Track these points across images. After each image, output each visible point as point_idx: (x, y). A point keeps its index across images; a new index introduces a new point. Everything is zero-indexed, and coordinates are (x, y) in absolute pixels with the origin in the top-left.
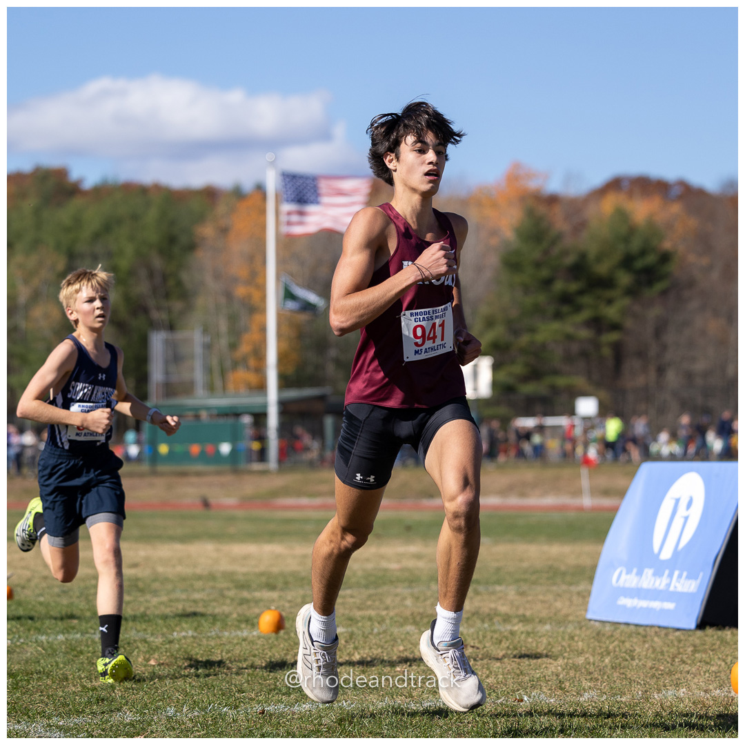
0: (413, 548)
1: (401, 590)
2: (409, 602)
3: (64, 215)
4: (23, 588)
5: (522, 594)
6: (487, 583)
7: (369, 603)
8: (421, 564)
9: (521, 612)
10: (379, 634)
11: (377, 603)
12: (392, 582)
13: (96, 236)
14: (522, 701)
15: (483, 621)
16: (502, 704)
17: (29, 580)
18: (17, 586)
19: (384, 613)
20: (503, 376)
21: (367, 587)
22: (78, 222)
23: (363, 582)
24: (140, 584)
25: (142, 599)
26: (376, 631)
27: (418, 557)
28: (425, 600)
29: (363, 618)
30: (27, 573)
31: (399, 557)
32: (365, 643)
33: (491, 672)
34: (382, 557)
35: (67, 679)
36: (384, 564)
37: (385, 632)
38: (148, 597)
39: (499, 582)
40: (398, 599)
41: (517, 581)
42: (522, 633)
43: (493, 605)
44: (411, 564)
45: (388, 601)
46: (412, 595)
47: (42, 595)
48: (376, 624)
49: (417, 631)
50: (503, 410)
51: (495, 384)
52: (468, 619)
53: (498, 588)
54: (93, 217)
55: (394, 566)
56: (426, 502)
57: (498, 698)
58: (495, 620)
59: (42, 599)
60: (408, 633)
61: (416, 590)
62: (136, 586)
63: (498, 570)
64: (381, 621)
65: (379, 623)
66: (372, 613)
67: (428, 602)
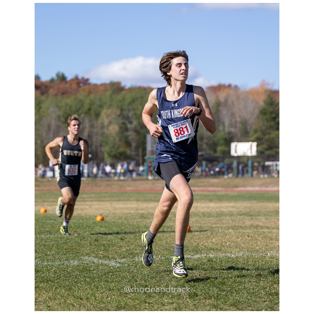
0: (232, 204)
1: (228, 218)
2: (230, 222)
3: (119, 97)
4: (107, 217)
5: (267, 219)
6: (255, 216)
7: (218, 222)
8: (234, 209)
9: (266, 225)
10: (221, 232)
11: (220, 222)
12: (225, 215)
13: (130, 104)
14: (267, 255)
15: (254, 228)
16: (261, 256)
17: (109, 214)
18: (105, 216)
19: (222, 225)
20: (260, 148)
21: (217, 217)
22: (124, 99)
23: (215, 215)
24: (144, 216)
25: (145, 221)
26: (220, 231)
27: (233, 207)
28: (236, 221)
29: (216, 227)
30: (108, 212)
31: (227, 207)
32: (217, 235)
33: (257, 245)
34: (222, 207)
35: (121, 247)
36: (222, 210)
37: (223, 232)
38: (147, 220)
39: (259, 216)
40: (227, 221)
41: (265, 215)
42: (267, 232)
43: (257, 223)
44: (231, 209)
45: (224, 222)
46: (232, 220)
47: (113, 219)
48: (220, 229)
49: (233, 231)
50: (260, 159)
51: (257, 151)
52: (249, 227)
53: (259, 217)
54: (129, 97)
55: (225, 210)
56: (236, 189)
57: (260, 254)
58: (258, 228)
59: (113, 220)
60: (230, 232)
61: (233, 218)
62: (143, 216)
63: (259, 212)
64: (222, 228)
65: (221, 229)
66: (218, 225)
67: (237, 222)
